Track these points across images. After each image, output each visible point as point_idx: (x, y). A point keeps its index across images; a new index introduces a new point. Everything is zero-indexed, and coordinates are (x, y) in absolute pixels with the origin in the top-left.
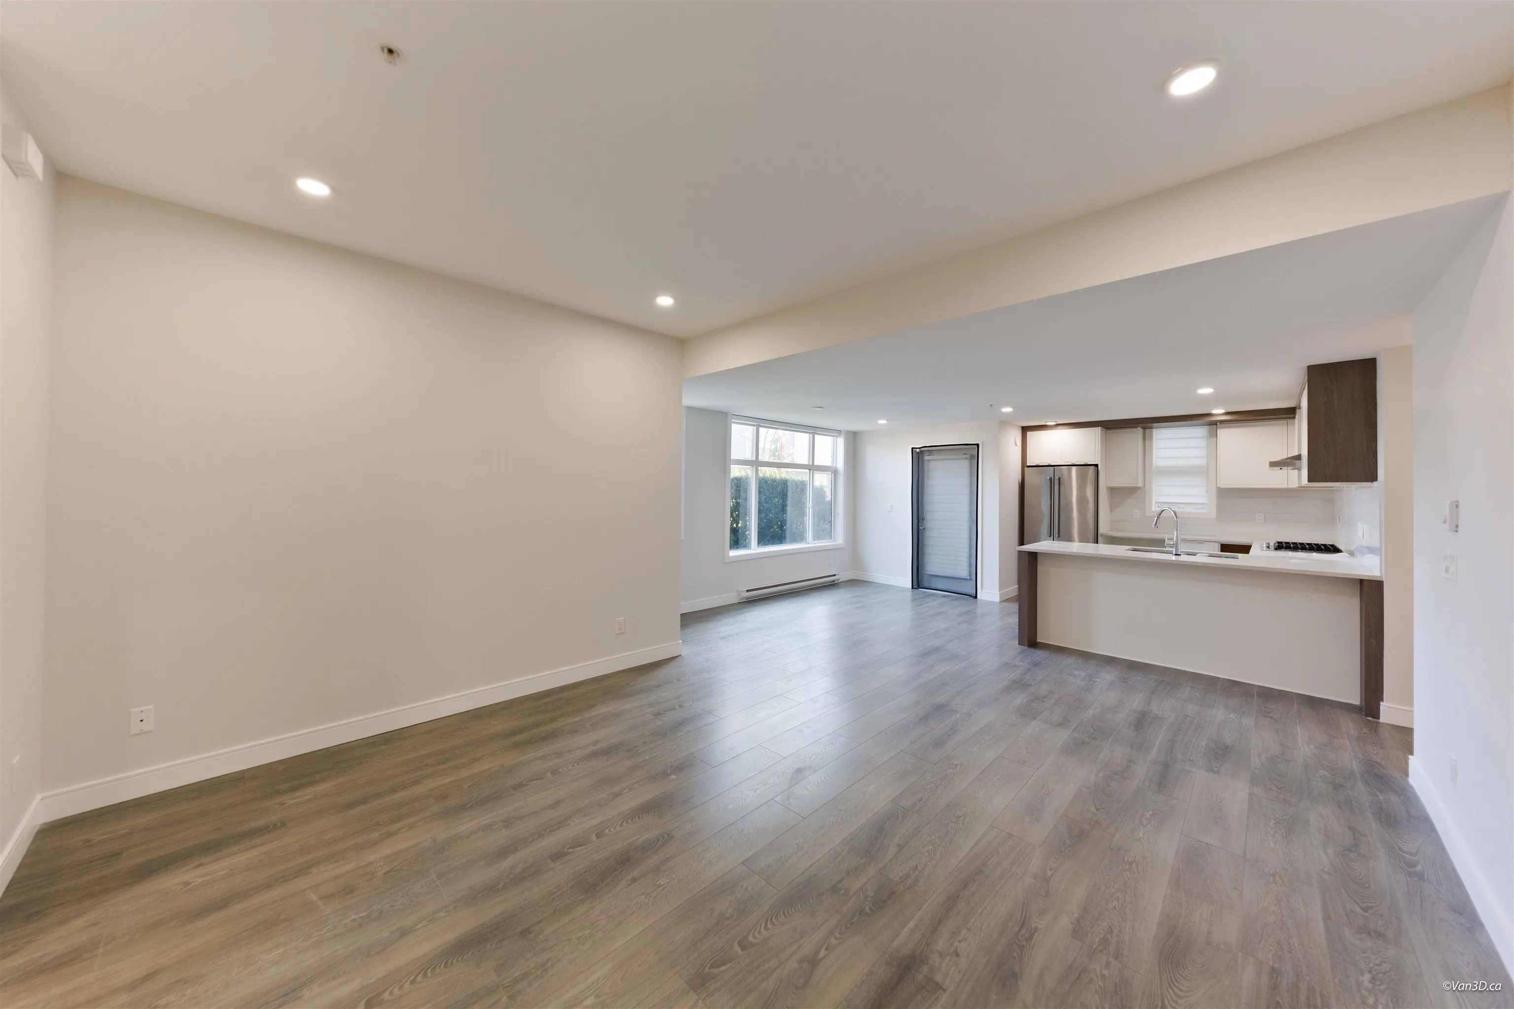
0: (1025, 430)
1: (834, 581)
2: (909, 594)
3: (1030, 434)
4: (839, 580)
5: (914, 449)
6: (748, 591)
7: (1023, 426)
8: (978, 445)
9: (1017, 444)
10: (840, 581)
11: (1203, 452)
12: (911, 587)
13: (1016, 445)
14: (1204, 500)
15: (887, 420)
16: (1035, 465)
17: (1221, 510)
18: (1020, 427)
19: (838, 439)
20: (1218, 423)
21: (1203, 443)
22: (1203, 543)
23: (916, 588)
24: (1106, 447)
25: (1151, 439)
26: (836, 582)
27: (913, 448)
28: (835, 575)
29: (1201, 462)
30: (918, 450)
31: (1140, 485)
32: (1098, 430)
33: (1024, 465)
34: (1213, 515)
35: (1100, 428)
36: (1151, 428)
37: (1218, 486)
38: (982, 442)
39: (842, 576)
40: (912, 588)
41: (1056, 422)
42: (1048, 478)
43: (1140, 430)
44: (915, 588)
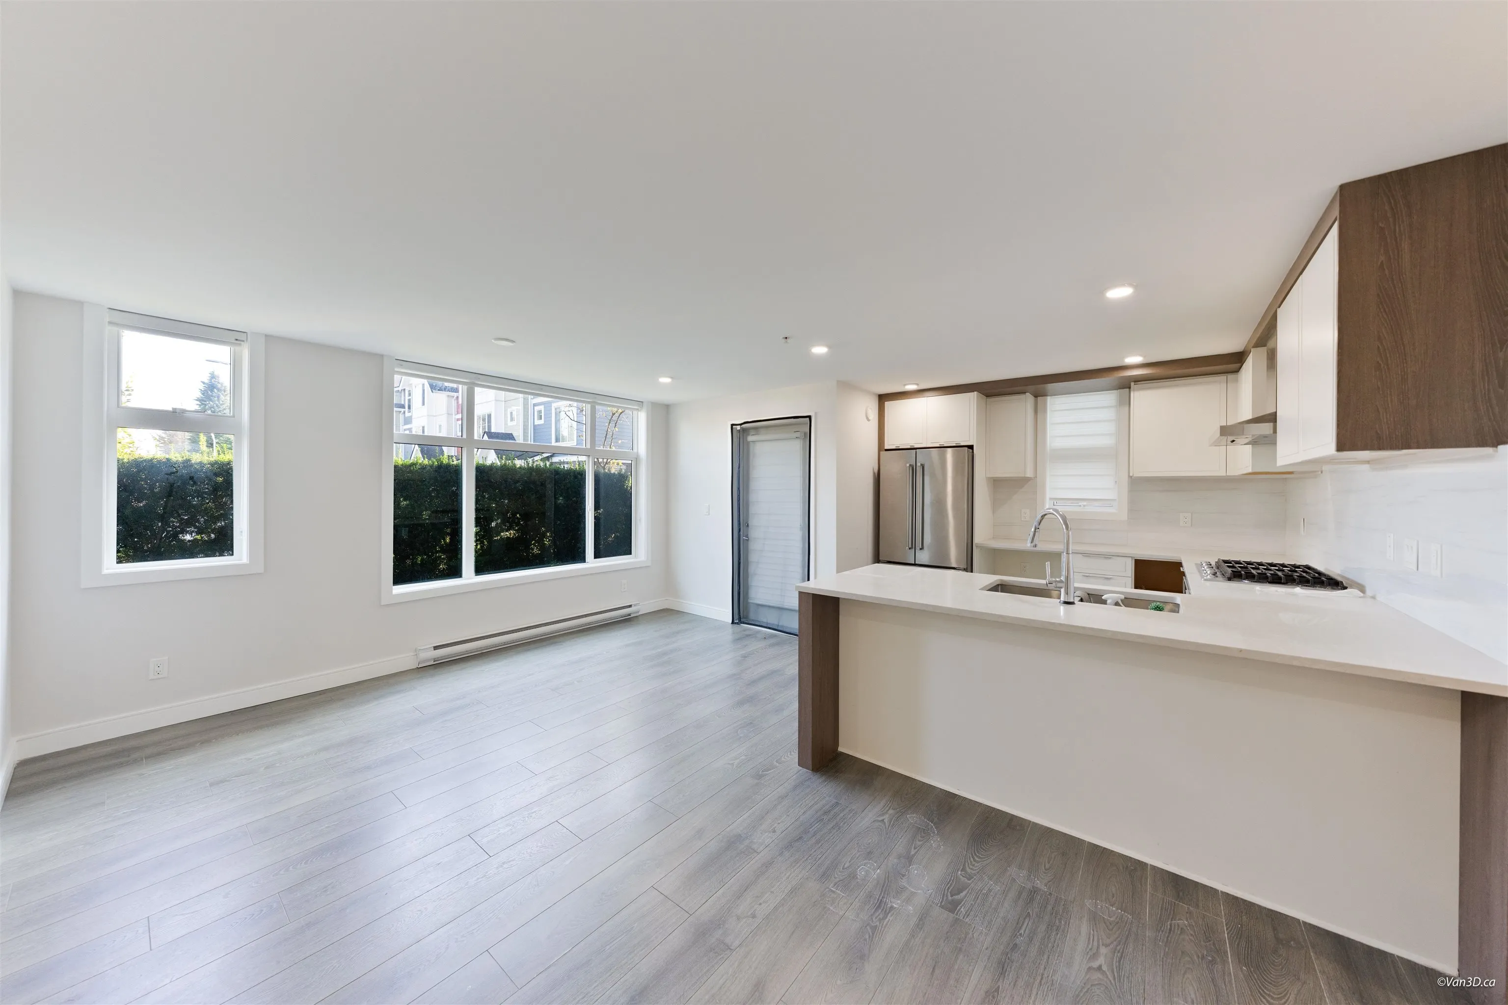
0: (883, 399)
1: (629, 615)
2: (729, 632)
3: (888, 405)
4: (638, 612)
5: (734, 427)
6: (436, 648)
7: (879, 394)
8: (810, 417)
9: (870, 418)
10: (640, 613)
11: (1111, 428)
12: (731, 622)
13: (869, 420)
14: (1111, 495)
15: (672, 378)
16: (894, 447)
17: (1135, 509)
18: (874, 394)
19: (639, 413)
20: (1132, 384)
21: (1109, 414)
22: (1110, 558)
23: (737, 623)
24: (985, 422)
25: (1045, 411)
26: (632, 616)
27: (732, 425)
28: (630, 606)
29: (1107, 441)
30: (738, 428)
31: (1029, 474)
32: (973, 396)
33: (881, 447)
34: (1124, 516)
35: (975, 392)
36: (1044, 395)
37: (1131, 475)
38: (816, 414)
39: (644, 606)
40: (733, 623)
41: (917, 384)
42: (908, 465)
43: (1029, 398)
44: (735, 623)
